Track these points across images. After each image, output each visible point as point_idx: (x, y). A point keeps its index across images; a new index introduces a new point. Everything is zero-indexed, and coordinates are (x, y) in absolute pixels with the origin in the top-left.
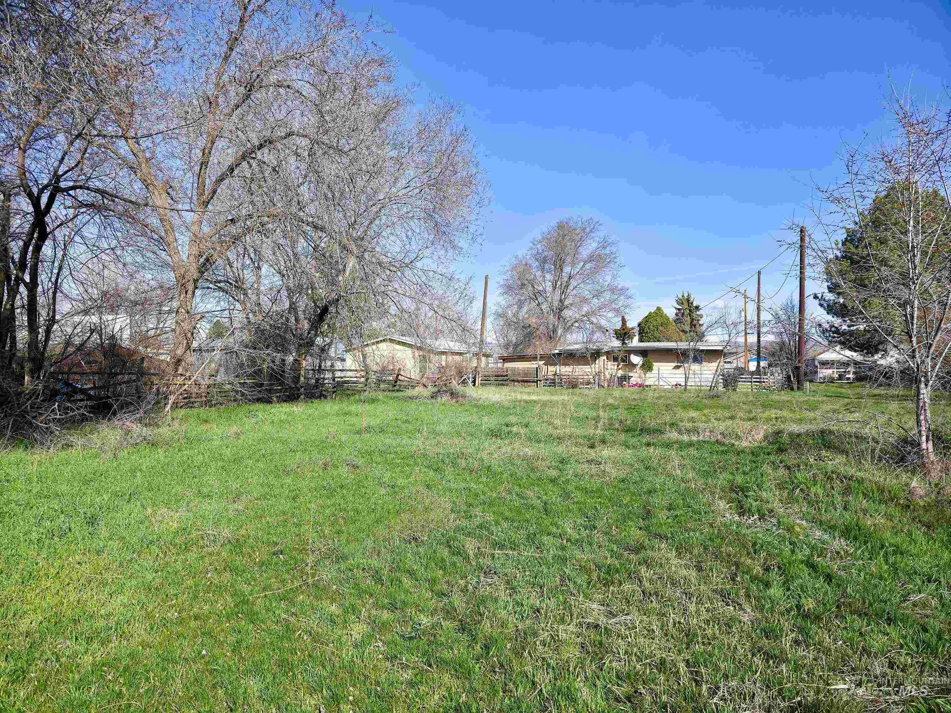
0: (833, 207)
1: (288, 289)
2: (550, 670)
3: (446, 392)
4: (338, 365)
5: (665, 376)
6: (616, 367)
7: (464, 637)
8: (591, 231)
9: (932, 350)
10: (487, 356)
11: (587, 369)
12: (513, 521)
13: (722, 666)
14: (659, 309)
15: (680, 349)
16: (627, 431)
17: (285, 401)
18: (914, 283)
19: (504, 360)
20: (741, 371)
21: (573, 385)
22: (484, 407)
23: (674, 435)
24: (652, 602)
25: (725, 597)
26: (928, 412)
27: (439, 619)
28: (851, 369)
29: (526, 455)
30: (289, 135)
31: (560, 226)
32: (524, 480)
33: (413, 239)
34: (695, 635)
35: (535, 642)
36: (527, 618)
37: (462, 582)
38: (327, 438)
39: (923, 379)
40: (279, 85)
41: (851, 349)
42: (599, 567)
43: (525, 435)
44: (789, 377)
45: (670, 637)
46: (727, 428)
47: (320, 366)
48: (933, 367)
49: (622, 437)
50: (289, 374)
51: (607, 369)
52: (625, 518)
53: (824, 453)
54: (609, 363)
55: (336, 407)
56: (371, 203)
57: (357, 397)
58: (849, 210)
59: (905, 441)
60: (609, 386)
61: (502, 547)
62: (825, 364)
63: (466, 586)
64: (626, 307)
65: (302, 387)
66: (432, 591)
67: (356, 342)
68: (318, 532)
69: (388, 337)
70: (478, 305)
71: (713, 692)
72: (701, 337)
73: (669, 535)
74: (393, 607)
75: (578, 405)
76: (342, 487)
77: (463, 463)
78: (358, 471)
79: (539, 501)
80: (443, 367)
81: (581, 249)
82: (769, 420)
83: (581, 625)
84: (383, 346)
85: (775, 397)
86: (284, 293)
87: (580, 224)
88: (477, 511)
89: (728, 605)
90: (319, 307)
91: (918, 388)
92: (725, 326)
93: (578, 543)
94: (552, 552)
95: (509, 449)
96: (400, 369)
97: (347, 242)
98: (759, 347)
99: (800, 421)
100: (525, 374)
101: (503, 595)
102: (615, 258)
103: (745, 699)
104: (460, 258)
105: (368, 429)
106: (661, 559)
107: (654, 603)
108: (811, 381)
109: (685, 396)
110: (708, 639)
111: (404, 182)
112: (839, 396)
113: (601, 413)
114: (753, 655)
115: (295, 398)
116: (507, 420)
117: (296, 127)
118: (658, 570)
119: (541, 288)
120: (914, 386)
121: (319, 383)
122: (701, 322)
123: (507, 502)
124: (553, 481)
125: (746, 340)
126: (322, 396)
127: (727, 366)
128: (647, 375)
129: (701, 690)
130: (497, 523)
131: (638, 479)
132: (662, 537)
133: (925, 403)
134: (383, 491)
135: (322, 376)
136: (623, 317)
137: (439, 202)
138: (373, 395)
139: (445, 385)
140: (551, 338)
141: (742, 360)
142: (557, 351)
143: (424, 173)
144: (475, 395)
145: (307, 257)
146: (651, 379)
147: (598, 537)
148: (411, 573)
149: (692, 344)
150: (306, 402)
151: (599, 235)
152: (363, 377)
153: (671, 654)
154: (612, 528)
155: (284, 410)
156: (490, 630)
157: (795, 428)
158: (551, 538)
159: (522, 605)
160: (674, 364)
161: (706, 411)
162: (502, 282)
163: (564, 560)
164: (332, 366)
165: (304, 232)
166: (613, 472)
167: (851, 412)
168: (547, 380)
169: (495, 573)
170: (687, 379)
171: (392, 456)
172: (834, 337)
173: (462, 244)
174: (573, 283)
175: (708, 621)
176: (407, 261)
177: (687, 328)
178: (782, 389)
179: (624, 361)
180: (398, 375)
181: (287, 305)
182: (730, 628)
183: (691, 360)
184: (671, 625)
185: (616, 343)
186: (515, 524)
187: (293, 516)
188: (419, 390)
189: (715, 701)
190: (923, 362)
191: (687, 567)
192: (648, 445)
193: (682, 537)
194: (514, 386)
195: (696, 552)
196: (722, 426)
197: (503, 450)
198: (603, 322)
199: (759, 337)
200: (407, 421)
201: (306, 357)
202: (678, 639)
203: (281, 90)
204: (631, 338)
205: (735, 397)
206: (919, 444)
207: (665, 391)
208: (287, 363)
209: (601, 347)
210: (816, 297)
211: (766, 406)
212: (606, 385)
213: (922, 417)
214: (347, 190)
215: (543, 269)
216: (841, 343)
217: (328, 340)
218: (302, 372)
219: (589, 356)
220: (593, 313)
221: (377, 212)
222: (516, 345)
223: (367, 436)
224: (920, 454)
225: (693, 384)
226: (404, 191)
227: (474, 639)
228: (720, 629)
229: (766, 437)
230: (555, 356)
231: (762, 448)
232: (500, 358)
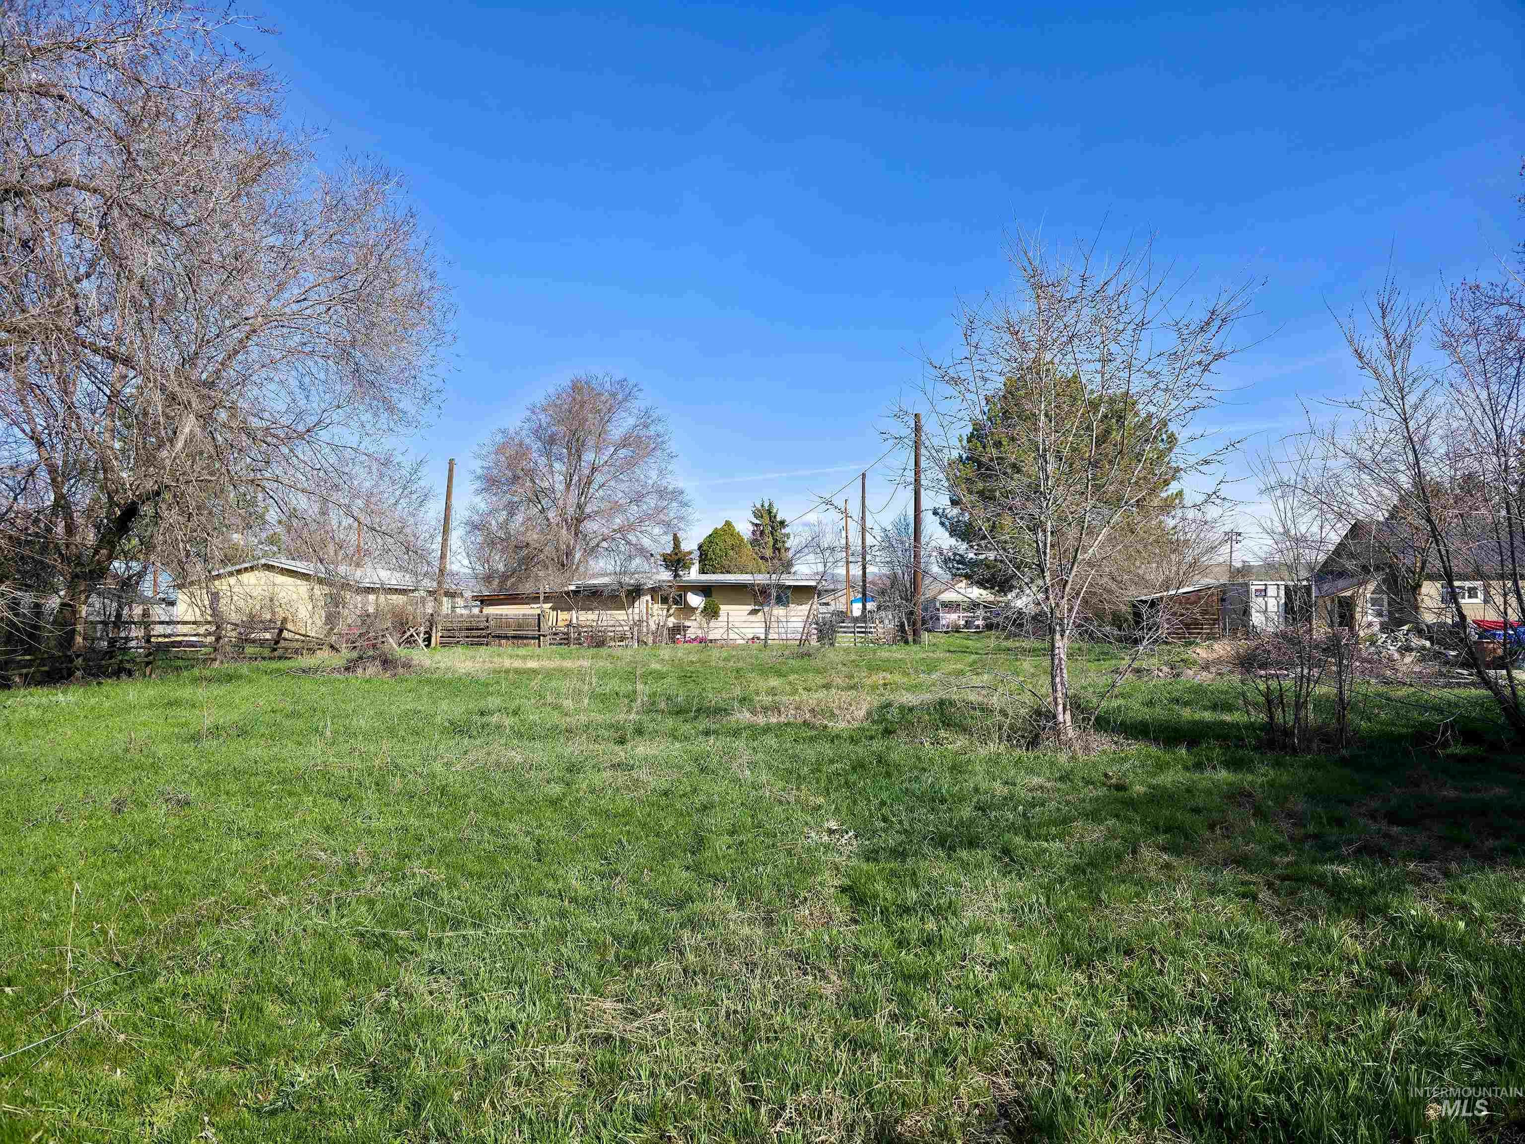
0: (950, 390)
1: (52, 469)
2: (525, 1127)
3: (374, 658)
4: (159, 612)
5: (737, 624)
6: (665, 612)
7: (378, 1093)
8: (625, 399)
9: (1067, 589)
10: (451, 595)
11: (620, 615)
12: (481, 876)
13: (792, 1071)
14: (728, 524)
15: (758, 585)
16: (678, 713)
17: (40, 683)
18: (1045, 498)
19: (482, 602)
20: (842, 616)
21: (598, 641)
22: (441, 683)
23: (744, 716)
24: (696, 984)
25: (801, 961)
26: (1065, 671)
27: (331, 1068)
28: (980, 612)
29: (510, 761)
30: (61, 184)
31: (576, 387)
32: (506, 805)
33: (314, 392)
34: (757, 1029)
35: (502, 1083)
36: (493, 1042)
37: (379, 996)
38: (127, 750)
39: (1058, 628)
40: (41, 91)
41: (981, 584)
42: (617, 938)
43: (512, 728)
44: (902, 625)
45: (719, 1035)
46: (819, 702)
47: (119, 616)
48: (1070, 610)
49: (670, 722)
50: (49, 632)
51: (652, 616)
52: (665, 854)
53: (942, 733)
54: (656, 606)
55: (151, 692)
56: (228, 323)
57: (196, 672)
58: (968, 396)
59: (1038, 713)
60: (654, 642)
61: (457, 924)
62: (950, 606)
63: (387, 1002)
64: (681, 518)
65: (78, 656)
66: (322, 1019)
67: (197, 569)
68: (92, 933)
69: (263, 561)
70: (434, 510)
71: (775, 1116)
72: (787, 566)
73: (728, 875)
74: (242, 1060)
75: (604, 675)
76: (151, 843)
77: (397, 783)
78: (187, 810)
79: (528, 839)
80: (368, 616)
81: (609, 427)
82: (874, 687)
83: (583, 1040)
84: (249, 578)
85: (885, 654)
86: (43, 475)
87: (608, 386)
88: (416, 867)
89: (805, 974)
90: (117, 505)
91: (1053, 639)
92: (818, 551)
93: (588, 904)
94: (542, 922)
95: (481, 754)
96: (285, 620)
97: (177, 389)
98: (864, 581)
99: (913, 688)
100: (519, 625)
101: (454, 1009)
102: (663, 442)
103: (820, 1117)
104: (401, 429)
105: (216, 731)
106: (713, 913)
107: (699, 987)
108: (929, 631)
109: (765, 656)
110: (775, 1032)
111: (296, 291)
112: (965, 651)
113: (640, 687)
114: (837, 1046)
115: (62, 678)
116: (482, 704)
117: (76, 171)
118: (709, 933)
119: (546, 484)
120: (1048, 638)
121: (116, 647)
122: (787, 545)
123: (473, 845)
124: (555, 803)
125: (848, 571)
126: (121, 671)
127: (823, 609)
128: (712, 624)
129: (759, 1114)
130: (452, 884)
131: (689, 789)
132: (716, 879)
133: (1060, 659)
134: (237, 845)
135: (123, 635)
136: (675, 535)
137: (363, 330)
138: (229, 667)
139: (374, 646)
140: (563, 565)
141: (843, 600)
142: (573, 588)
143: (335, 278)
144: (427, 663)
145: (93, 412)
146: (716, 630)
147: (621, 889)
148: (281, 992)
149: (774, 576)
150: (88, 684)
151: (639, 404)
152: (210, 634)
153: (719, 1065)
154: (642, 872)
155: (36, 700)
156: (424, 1074)
157: (908, 699)
158: (544, 901)
159: (486, 1021)
160: (750, 608)
161: (791, 678)
162: (479, 471)
163: (562, 935)
164: (146, 614)
165: (89, 366)
166: (652, 781)
167: (977, 674)
168: (555, 634)
169: (442, 971)
170: (767, 629)
171: (261, 778)
172: (958, 569)
173: (405, 404)
174: (599, 478)
175: (776, 1002)
176: (301, 428)
177: (768, 553)
178: (894, 643)
179: (676, 602)
180: (281, 631)
181: (50, 498)
182: (805, 1008)
183: (773, 601)
184: (722, 1019)
185: (665, 576)
186: (484, 883)
187: (42, 906)
188: (324, 655)
189: (778, 1129)
190: (1057, 605)
191: (751, 922)
192: (707, 733)
193: (746, 875)
194: (500, 645)
195: (766, 896)
196: (812, 699)
197: (471, 757)
198: (646, 542)
199: (864, 568)
200: (294, 715)
201: (88, 597)
202: (732, 1040)
203: (43, 101)
204: (686, 567)
205: (831, 655)
206: (1055, 717)
207: (735, 647)
208: (46, 609)
209: (642, 581)
210: (935, 513)
211: (873, 668)
212: (650, 641)
213: (1058, 679)
214: (181, 295)
215: (548, 455)
216: (967, 577)
217: (136, 566)
218: (79, 628)
219: (623, 595)
220: (631, 527)
221: (241, 341)
222: (504, 577)
223: (209, 744)
224: (1057, 731)
225: (776, 637)
226: (295, 307)
227: (394, 1093)
228: (792, 1013)
229: (869, 714)
230: (569, 596)
231: (864, 729)
232: (475, 598)
